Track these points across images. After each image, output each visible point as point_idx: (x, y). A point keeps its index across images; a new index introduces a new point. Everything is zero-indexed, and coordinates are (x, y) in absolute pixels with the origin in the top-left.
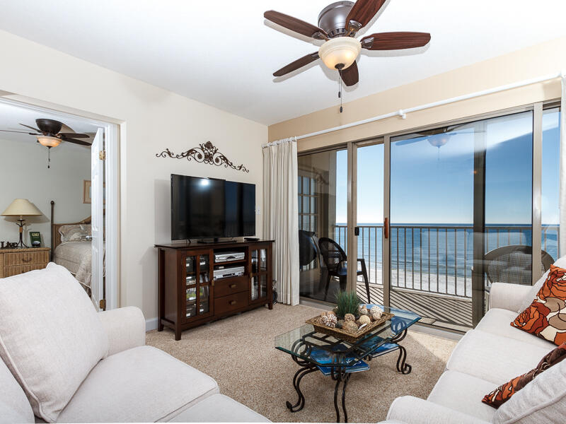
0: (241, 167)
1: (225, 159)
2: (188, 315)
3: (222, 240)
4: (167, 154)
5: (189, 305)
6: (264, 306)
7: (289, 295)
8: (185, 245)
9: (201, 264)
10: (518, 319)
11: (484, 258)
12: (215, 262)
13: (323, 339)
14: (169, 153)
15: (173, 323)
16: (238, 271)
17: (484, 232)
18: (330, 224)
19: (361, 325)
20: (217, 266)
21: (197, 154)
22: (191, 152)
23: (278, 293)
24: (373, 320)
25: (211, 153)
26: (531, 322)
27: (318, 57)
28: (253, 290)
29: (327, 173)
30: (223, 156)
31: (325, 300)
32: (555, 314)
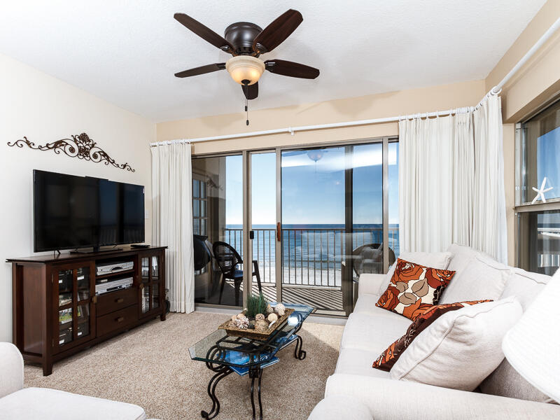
0: (125, 166)
1: (105, 155)
2: (62, 342)
3: (103, 248)
4: (25, 144)
5: (63, 330)
6: (155, 318)
7: (183, 303)
8: (53, 258)
9: (79, 279)
10: (380, 301)
11: (352, 254)
12: (97, 276)
13: (236, 342)
14: (28, 143)
15: (40, 355)
16: (126, 283)
17: (352, 232)
18: (220, 227)
19: (270, 323)
20: (99, 280)
21: (68, 147)
22: (59, 144)
23: (171, 302)
24: (279, 317)
25: (87, 147)
26: (388, 301)
27: (224, 68)
28: (144, 303)
29: (217, 177)
30: (103, 152)
31: (219, 304)
32: (402, 294)
